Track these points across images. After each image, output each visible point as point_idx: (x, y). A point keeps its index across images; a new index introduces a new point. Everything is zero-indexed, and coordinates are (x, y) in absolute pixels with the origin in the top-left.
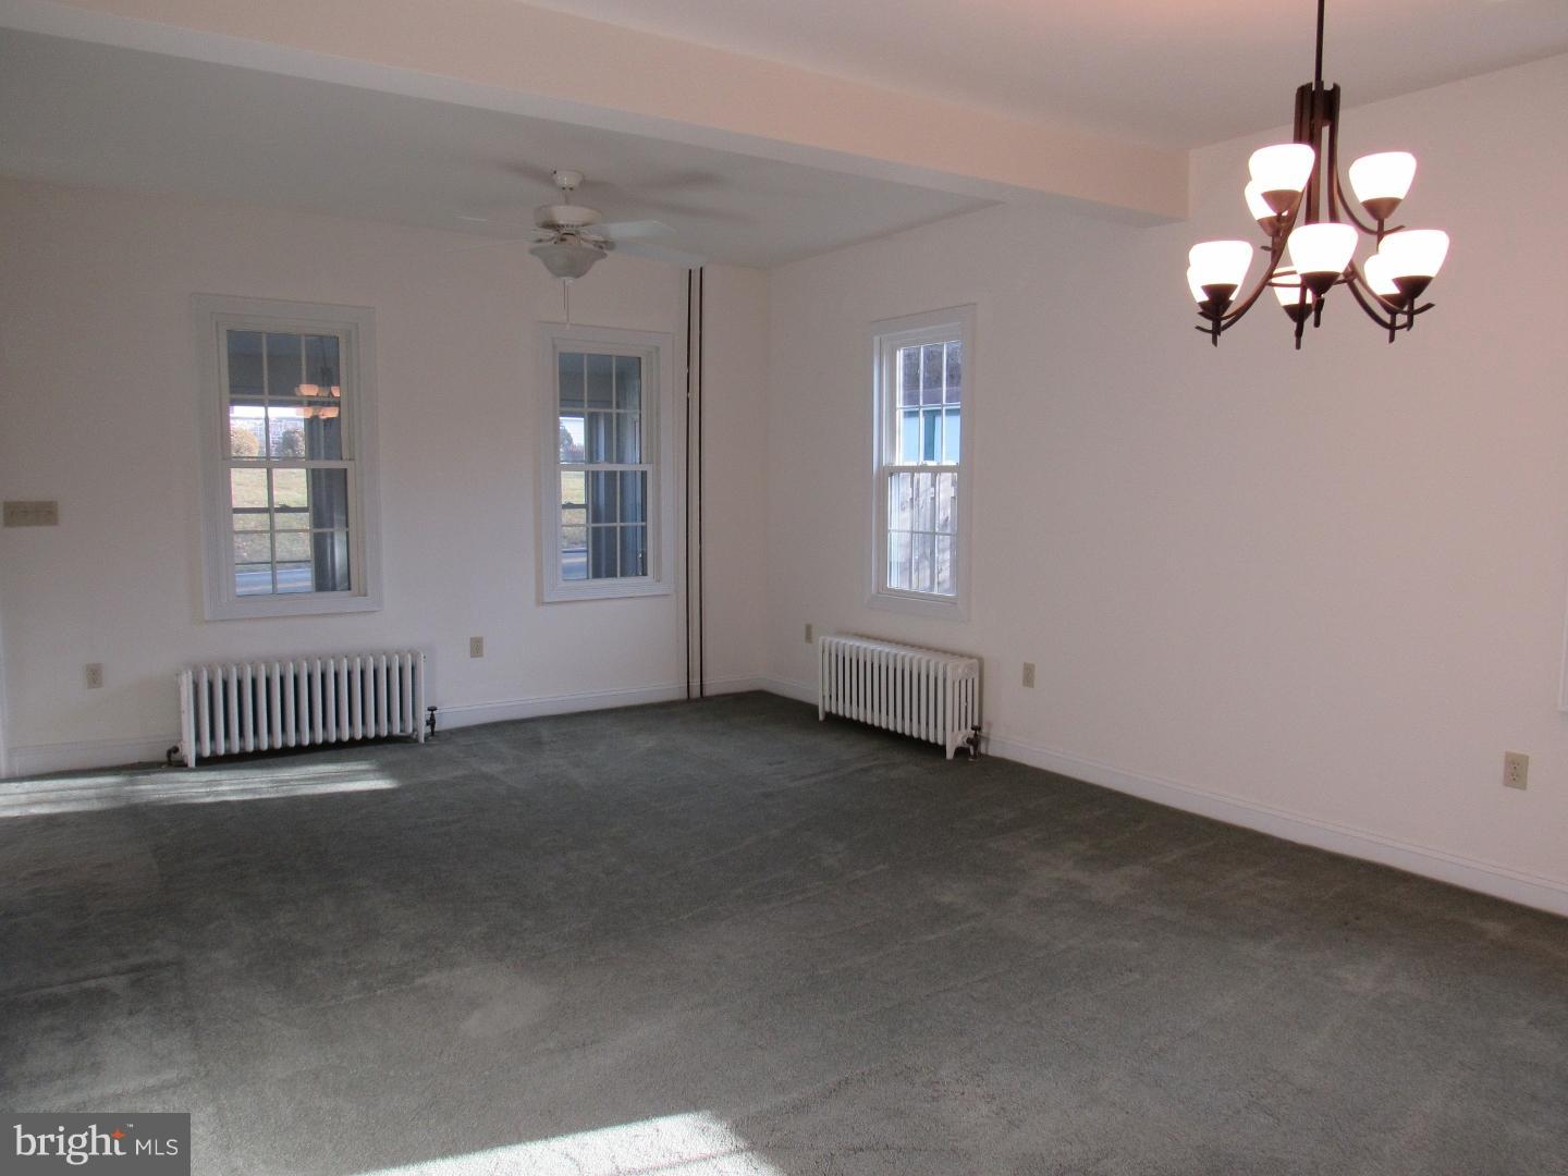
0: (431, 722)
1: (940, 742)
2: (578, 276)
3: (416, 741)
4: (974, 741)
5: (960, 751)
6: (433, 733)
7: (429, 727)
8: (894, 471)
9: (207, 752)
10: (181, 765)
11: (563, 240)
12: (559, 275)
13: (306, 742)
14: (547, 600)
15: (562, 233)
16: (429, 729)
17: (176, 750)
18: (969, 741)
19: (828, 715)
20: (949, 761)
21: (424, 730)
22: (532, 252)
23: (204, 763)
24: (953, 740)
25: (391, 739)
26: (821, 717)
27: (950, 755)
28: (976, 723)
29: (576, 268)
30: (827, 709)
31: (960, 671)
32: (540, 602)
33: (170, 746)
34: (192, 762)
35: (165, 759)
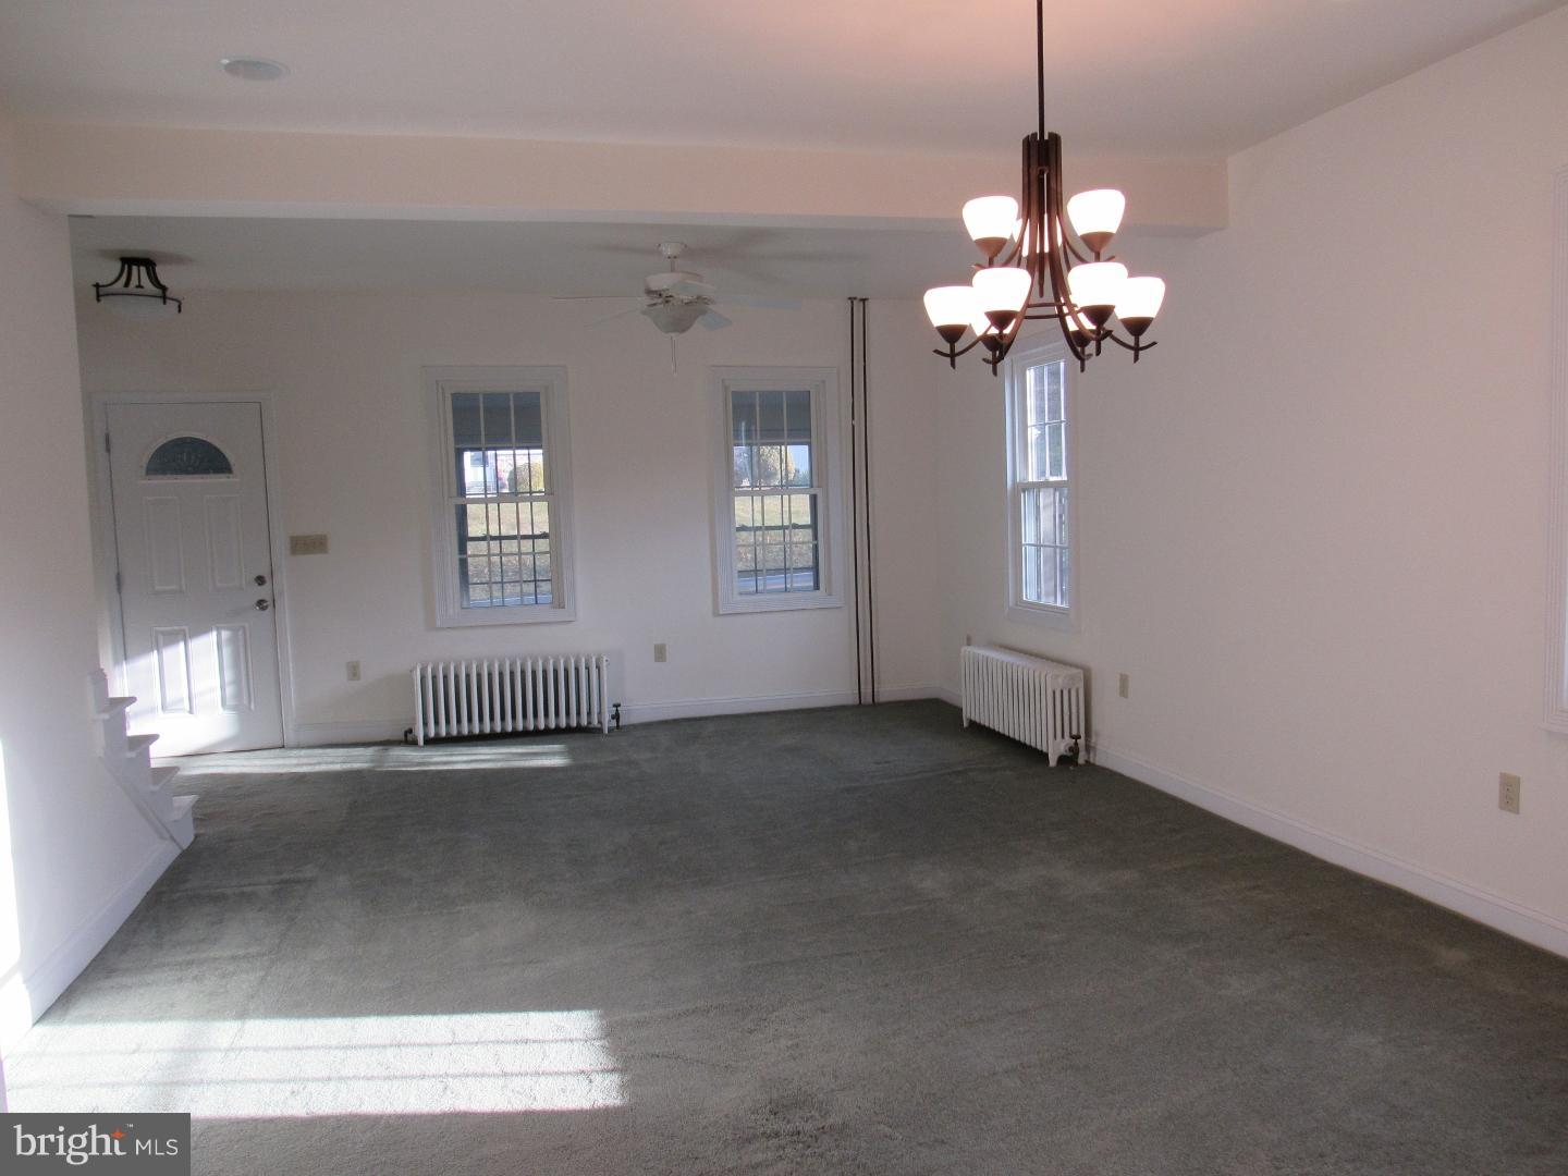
0: (616, 717)
1: (1045, 750)
2: (683, 331)
3: (599, 730)
4: (1074, 750)
5: (1062, 759)
6: (618, 726)
7: (615, 721)
8: (1027, 487)
9: (432, 734)
10: (414, 743)
11: (667, 302)
12: (667, 332)
13: (510, 729)
14: (721, 612)
15: (661, 296)
16: (614, 723)
17: (410, 731)
18: (1071, 749)
19: (972, 723)
20: (1052, 769)
21: (608, 722)
22: (644, 313)
23: (430, 742)
24: (1055, 748)
25: (580, 729)
26: (965, 724)
27: (1053, 762)
28: (1074, 732)
29: (680, 325)
30: (969, 715)
31: (1060, 680)
32: (716, 614)
33: (407, 728)
34: (421, 742)
35: (403, 738)
